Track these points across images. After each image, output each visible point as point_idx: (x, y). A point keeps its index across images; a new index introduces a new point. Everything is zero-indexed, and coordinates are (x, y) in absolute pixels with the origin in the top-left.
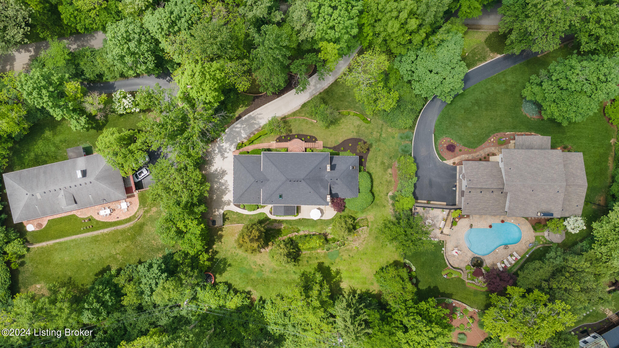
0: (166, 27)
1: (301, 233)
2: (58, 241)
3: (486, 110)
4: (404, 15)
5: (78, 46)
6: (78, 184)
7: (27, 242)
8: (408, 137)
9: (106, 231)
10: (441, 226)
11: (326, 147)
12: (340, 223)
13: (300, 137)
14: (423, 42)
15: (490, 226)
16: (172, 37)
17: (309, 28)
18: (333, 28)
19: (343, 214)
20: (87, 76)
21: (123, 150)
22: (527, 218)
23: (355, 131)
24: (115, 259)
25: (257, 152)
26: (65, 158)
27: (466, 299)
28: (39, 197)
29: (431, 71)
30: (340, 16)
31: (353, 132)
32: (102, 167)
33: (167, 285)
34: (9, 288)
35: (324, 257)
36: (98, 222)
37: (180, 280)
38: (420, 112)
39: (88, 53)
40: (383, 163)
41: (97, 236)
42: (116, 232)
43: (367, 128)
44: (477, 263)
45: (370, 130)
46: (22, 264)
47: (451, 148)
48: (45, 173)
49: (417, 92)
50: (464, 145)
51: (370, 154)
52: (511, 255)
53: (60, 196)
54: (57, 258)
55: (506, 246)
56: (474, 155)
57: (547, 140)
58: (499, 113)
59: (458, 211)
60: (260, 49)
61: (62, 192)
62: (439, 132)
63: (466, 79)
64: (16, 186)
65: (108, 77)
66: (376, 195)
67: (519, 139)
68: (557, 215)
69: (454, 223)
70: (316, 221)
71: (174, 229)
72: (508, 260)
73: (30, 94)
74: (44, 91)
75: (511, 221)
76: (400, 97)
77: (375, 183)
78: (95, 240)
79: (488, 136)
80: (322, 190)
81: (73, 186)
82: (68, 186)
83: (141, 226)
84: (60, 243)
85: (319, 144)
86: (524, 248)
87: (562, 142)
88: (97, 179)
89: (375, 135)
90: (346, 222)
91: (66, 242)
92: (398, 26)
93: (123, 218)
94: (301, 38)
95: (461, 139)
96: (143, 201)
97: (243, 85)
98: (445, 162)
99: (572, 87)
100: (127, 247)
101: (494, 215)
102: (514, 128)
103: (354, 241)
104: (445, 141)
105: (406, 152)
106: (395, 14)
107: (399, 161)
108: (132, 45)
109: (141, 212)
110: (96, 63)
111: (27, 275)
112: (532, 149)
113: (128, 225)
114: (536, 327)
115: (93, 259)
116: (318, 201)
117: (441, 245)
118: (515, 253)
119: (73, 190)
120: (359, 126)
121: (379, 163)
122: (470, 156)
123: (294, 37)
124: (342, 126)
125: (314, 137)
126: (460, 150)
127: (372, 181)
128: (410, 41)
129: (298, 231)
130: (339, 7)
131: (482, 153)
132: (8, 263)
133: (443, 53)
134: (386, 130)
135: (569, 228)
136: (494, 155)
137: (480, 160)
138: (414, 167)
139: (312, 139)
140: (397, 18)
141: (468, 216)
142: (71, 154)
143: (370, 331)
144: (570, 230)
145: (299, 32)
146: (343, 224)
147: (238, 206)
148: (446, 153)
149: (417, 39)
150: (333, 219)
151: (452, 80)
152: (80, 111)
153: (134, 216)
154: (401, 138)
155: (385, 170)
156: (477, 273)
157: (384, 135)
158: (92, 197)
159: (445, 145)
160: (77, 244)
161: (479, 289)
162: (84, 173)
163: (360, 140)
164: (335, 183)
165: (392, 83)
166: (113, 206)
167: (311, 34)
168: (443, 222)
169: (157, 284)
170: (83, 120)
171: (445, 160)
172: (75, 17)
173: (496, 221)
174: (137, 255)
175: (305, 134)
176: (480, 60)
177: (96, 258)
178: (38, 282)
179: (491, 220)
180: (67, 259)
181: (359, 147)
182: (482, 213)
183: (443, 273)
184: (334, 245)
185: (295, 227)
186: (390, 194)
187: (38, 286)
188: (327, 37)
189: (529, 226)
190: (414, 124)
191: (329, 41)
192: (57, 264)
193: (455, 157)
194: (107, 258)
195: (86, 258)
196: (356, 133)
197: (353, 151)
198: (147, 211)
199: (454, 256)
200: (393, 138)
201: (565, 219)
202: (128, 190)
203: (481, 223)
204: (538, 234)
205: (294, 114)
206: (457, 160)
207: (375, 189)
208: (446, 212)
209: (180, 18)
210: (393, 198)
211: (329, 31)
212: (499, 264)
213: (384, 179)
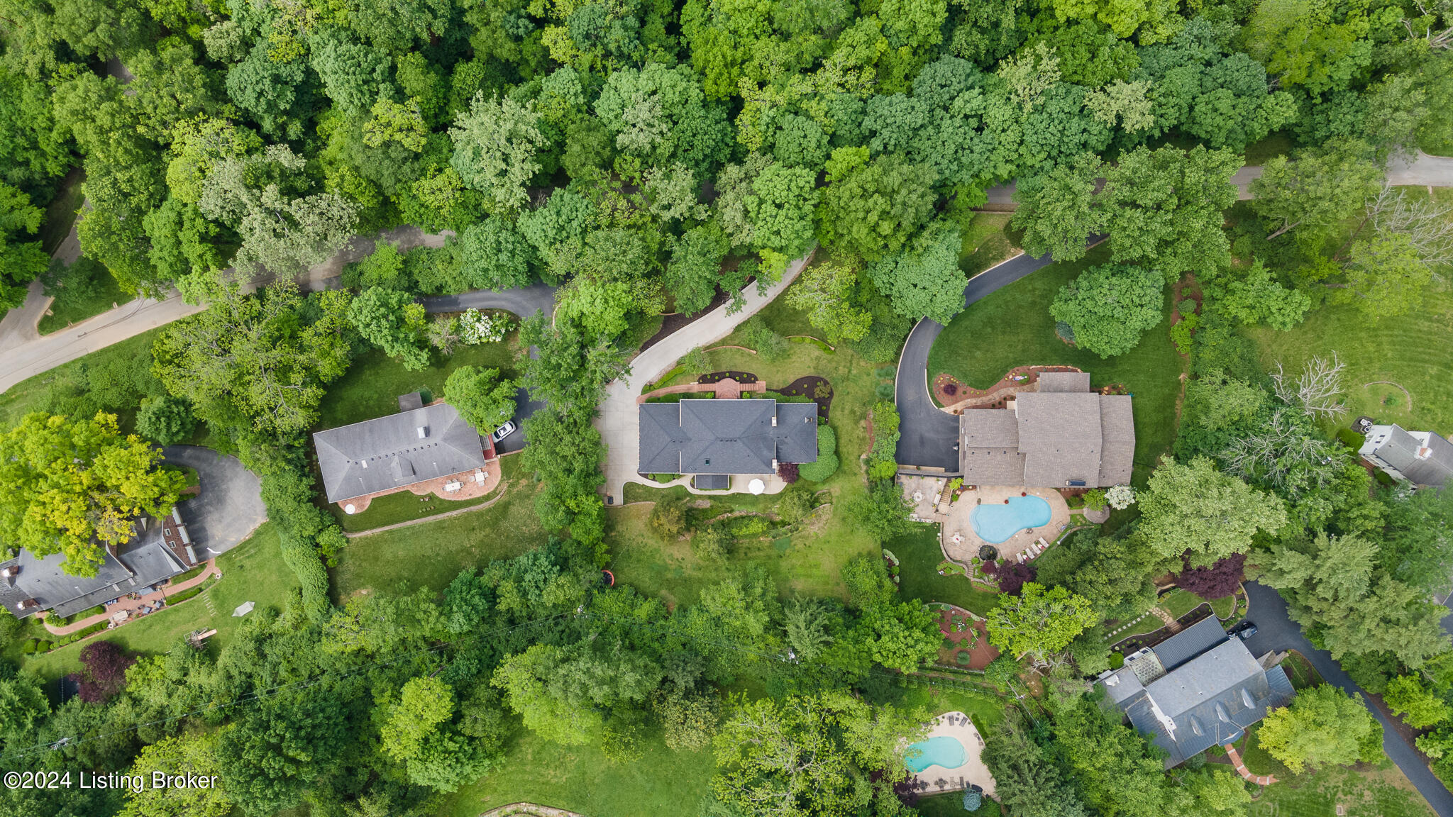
0: (551, 233)
1: (737, 514)
2: (387, 528)
3: (1004, 333)
4: (873, 218)
5: (403, 242)
6: (418, 446)
7: (344, 529)
8: (889, 374)
9: (454, 513)
10: (936, 501)
11: (770, 389)
12: (792, 499)
13: (733, 375)
14: (904, 245)
15: (1006, 502)
16: (558, 245)
17: (745, 232)
18: (778, 233)
19: (796, 485)
20: (424, 289)
21: (485, 399)
22: (1058, 490)
23: (812, 365)
24: (469, 553)
25: (673, 398)
26: (397, 410)
27: (971, 604)
28: (364, 464)
29: (915, 286)
30: (787, 217)
31: (809, 367)
32: (451, 422)
33: (562, 580)
34: (327, 594)
35: (770, 547)
36: (442, 501)
37: (576, 575)
38: (904, 340)
39: (424, 257)
40: (853, 412)
41: (443, 521)
42: (469, 514)
43: (830, 361)
44: (989, 554)
45: (834, 364)
46: (340, 561)
47: (951, 390)
48: (371, 431)
49: (898, 311)
50: (970, 385)
51: (834, 401)
52: (1037, 543)
53: (394, 464)
54: (388, 552)
55: (1030, 531)
56: (985, 399)
57: (1083, 378)
58: (1021, 337)
59: (960, 480)
60: (681, 266)
61: (396, 458)
62: (934, 365)
63: (968, 292)
64: (333, 450)
65: (452, 289)
66: (844, 457)
67: (1044, 378)
68: (1092, 483)
69: (954, 498)
70: (757, 497)
71: (563, 508)
72: (1031, 549)
73: (368, 325)
74: (384, 322)
75: (1035, 494)
76: (875, 320)
77: (843, 441)
78: (440, 526)
79: (1004, 371)
80: (765, 452)
81: (411, 449)
82: (404, 449)
83: (505, 507)
84: (391, 532)
85: (761, 385)
86: (1055, 531)
87: (1110, 379)
88: (445, 440)
89: (842, 370)
90: (800, 497)
91: (399, 530)
92: (866, 231)
93: (478, 494)
94: (733, 244)
95: (965, 376)
96: (507, 470)
97: (655, 308)
98: (942, 409)
99: (1101, 312)
100: (487, 536)
101: (1013, 486)
102: (1042, 359)
103: (813, 524)
104: (942, 379)
105: (886, 397)
106: (861, 215)
107: (875, 409)
108: (504, 257)
109: (505, 487)
110: (435, 270)
111: (348, 576)
112: (1061, 391)
113: (486, 505)
114: (1047, 629)
115: (438, 555)
116: (761, 468)
117: (935, 528)
118: (1041, 540)
119: (411, 456)
120: (818, 358)
121: (846, 412)
122: (979, 401)
123: (725, 242)
124: (794, 358)
125: (753, 376)
126: (965, 393)
127: (837, 439)
128: (886, 246)
129: (732, 511)
130: (787, 205)
131: (995, 396)
132: (323, 559)
133: (930, 263)
134: (858, 364)
135: (1113, 502)
136: (1013, 398)
137: (993, 406)
138: (896, 419)
139: (751, 379)
140: (865, 219)
141: (974, 487)
142: (404, 404)
143: (830, 639)
144: (1115, 506)
145: (731, 235)
146: (796, 500)
147: (646, 476)
148: (943, 398)
149: (894, 245)
150: (781, 495)
151: (945, 297)
152: (422, 343)
153: (494, 493)
154: (880, 375)
155: (856, 422)
156: (987, 569)
157: (854, 372)
159: (943, 386)
160: (415, 533)
161: (989, 589)
162: (427, 431)
163: (820, 379)
164: (783, 443)
165: (864, 297)
166: (463, 478)
167: (748, 240)
168: (938, 496)
169: (545, 580)
170: (424, 355)
171: (943, 407)
172: (421, 216)
173: (1014, 494)
175: (739, 370)
176: (995, 259)
177: (442, 553)
178: (363, 586)
179: (1007, 493)
180: (401, 553)
181: (817, 390)
182: (994, 483)
183: (938, 568)
184: (784, 530)
185: (727, 505)
186: (864, 457)
188: (769, 244)
189: (1062, 500)
190: (897, 354)
191: (774, 250)
192: (388, 562)
193: (957, 402)
194: (458, 553)
195: (429, 553)
196: (814, 368)
197: (810, 395)
198: (512, 485)
199: (955, 544)
200: (868, 375)
201: (1107, 489)
202: (487, 455)
203: (992, 497)
204: (1075, 511)
205: (723, 342)
206: (959, 406)
207: (843, 450)
208: (943, 482)
209: (570, 221)
210: (868, 462)
211: (773, 237)
212: (1018, 555)
213: (855, 436)
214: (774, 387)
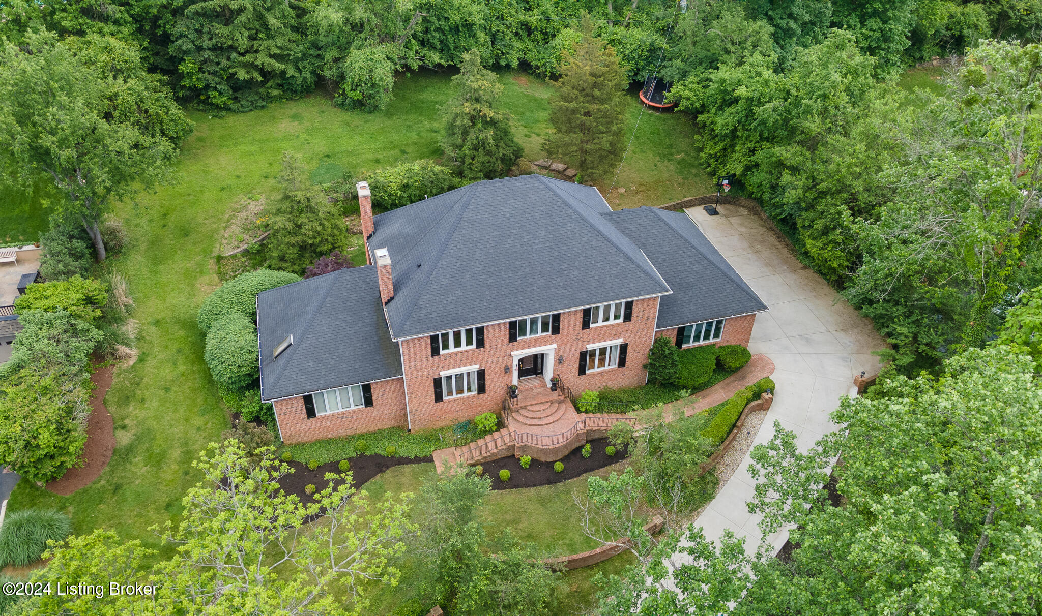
85: (450, 465)
214: (407, 469)
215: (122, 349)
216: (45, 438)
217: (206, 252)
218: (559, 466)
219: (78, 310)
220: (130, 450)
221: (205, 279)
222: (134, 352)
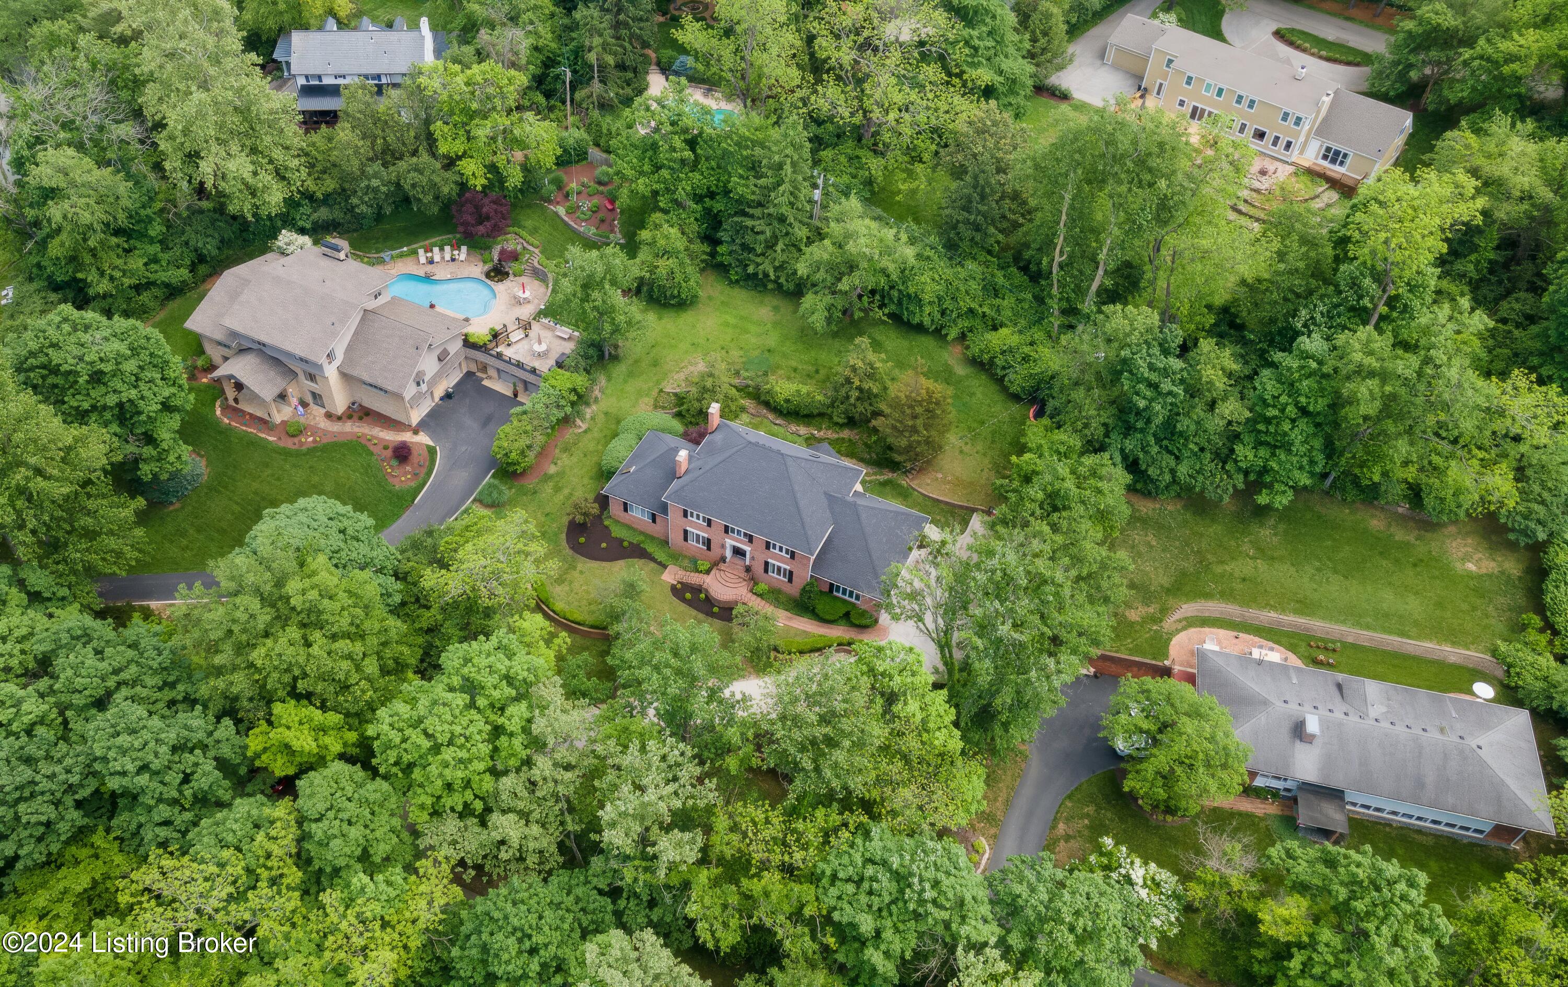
6: (1323, 712)
11: (660, 564)
13: (708, 605)
23: (576, 574)
24: (1260, 550)
27: (557, 226)
31: (581, 572)
32: (1248, 726)
40: (557, 489)
41: (1297, 611)
44: (498, 273)
47: (401, 459)
50: (369, 452)
52: (431, 262)
53: (1381, 708)
54: (1413, 606)
55: (430, 277)
61: (1373, 714)
72: (443, 256)
78: (1305, 606)
79: (311, 451)
81: (1339, 715)
82: (1354, 720)
83: (1177, 590)
84: (1403, 634)
85: (670, 576)
88: (1265, 703)
91: (1387, 629)
93: (1220, 632)
95: (369, 466)
96: (1159, 644)
98: (431, 443)
100: (1222, 562)
102: (252, 443)
104: (401, 478)
109: (1169, 623)
111: (1502, 600)
115: (1319, 570)
118: (423, 261)
119: (1340, 706)
120: (561, 582)
121: (566, 492)
125: (675, 594)
126: (386, 448)
131: (350, 427)
139: (680, 591)
148: (418, 456)
155: (561, 474)
156: (510, 258)
158: (1290, 678)
159: (408, 468)
160: (1351, 614)
161: (525, 234)
163: (578, 550)
166: (1244, 659)
171: (428, 446)
174: (1202, 535)
175: (692, 610)
177: (1309, 569)
178: (1470, 576)
180: (1388, 596)
186: (579, 430)
187: (1471, 566)
192: (1416, 593)
193: (404, 443)
194: (1281, 559)
195: (1334, 578)
196: (575, 568)
197: (605, 532)
198: (1156, 622)
206: (406, 437)
212: (463, 256)
213: (574, 459)
214: (652, 565)
215: (578, 422)
216: (513, 455)
217: (658, 382)
218: (716, 609)
219: (565, 394)
220: (551, 477)
221: (646, 400)
222: (584, 426)
